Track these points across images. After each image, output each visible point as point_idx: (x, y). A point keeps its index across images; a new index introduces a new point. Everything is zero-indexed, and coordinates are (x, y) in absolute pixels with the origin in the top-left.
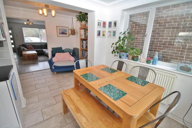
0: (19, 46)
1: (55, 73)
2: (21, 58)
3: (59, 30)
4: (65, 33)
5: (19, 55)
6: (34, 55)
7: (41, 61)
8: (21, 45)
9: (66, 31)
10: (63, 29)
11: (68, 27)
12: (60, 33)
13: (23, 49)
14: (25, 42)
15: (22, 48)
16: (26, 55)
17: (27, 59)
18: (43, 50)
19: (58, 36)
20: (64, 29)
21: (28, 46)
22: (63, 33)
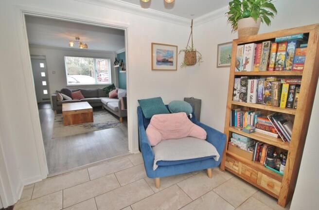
0: (57, 92)
1: (158, 179)
2: (59, 118)
3: (157, 52)
4: (170, 60)
5: (56, 111)
6: (87, 112)
7: (101, 125)
8: (60, 90)
9: (172, 57)
10: (164, 51)
11: (177, 47)
12: (158, 61)
13: (64, 99)
14: (68, 84)
15: (62, 96)
16: (70, 114)
17: (71, 123)
18: (100, 100)
19: (153, 69)
20: (168, 51)
21: (73, 92)
22: (165, 61)
